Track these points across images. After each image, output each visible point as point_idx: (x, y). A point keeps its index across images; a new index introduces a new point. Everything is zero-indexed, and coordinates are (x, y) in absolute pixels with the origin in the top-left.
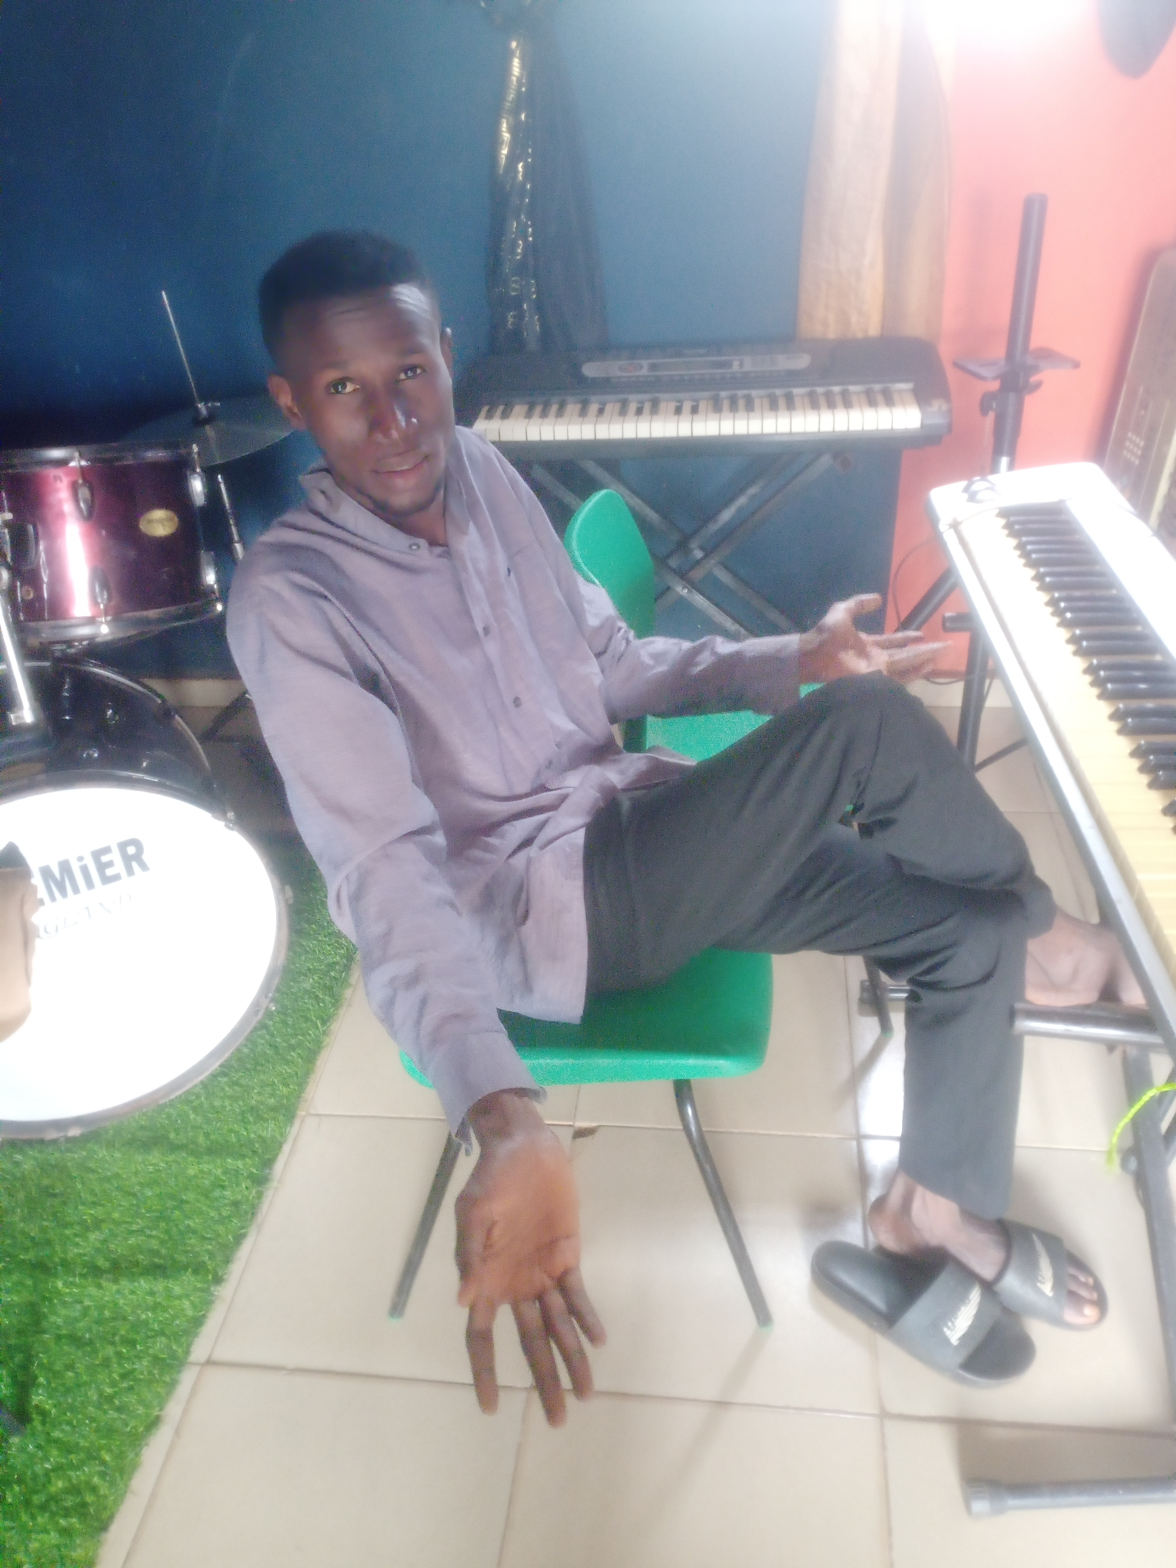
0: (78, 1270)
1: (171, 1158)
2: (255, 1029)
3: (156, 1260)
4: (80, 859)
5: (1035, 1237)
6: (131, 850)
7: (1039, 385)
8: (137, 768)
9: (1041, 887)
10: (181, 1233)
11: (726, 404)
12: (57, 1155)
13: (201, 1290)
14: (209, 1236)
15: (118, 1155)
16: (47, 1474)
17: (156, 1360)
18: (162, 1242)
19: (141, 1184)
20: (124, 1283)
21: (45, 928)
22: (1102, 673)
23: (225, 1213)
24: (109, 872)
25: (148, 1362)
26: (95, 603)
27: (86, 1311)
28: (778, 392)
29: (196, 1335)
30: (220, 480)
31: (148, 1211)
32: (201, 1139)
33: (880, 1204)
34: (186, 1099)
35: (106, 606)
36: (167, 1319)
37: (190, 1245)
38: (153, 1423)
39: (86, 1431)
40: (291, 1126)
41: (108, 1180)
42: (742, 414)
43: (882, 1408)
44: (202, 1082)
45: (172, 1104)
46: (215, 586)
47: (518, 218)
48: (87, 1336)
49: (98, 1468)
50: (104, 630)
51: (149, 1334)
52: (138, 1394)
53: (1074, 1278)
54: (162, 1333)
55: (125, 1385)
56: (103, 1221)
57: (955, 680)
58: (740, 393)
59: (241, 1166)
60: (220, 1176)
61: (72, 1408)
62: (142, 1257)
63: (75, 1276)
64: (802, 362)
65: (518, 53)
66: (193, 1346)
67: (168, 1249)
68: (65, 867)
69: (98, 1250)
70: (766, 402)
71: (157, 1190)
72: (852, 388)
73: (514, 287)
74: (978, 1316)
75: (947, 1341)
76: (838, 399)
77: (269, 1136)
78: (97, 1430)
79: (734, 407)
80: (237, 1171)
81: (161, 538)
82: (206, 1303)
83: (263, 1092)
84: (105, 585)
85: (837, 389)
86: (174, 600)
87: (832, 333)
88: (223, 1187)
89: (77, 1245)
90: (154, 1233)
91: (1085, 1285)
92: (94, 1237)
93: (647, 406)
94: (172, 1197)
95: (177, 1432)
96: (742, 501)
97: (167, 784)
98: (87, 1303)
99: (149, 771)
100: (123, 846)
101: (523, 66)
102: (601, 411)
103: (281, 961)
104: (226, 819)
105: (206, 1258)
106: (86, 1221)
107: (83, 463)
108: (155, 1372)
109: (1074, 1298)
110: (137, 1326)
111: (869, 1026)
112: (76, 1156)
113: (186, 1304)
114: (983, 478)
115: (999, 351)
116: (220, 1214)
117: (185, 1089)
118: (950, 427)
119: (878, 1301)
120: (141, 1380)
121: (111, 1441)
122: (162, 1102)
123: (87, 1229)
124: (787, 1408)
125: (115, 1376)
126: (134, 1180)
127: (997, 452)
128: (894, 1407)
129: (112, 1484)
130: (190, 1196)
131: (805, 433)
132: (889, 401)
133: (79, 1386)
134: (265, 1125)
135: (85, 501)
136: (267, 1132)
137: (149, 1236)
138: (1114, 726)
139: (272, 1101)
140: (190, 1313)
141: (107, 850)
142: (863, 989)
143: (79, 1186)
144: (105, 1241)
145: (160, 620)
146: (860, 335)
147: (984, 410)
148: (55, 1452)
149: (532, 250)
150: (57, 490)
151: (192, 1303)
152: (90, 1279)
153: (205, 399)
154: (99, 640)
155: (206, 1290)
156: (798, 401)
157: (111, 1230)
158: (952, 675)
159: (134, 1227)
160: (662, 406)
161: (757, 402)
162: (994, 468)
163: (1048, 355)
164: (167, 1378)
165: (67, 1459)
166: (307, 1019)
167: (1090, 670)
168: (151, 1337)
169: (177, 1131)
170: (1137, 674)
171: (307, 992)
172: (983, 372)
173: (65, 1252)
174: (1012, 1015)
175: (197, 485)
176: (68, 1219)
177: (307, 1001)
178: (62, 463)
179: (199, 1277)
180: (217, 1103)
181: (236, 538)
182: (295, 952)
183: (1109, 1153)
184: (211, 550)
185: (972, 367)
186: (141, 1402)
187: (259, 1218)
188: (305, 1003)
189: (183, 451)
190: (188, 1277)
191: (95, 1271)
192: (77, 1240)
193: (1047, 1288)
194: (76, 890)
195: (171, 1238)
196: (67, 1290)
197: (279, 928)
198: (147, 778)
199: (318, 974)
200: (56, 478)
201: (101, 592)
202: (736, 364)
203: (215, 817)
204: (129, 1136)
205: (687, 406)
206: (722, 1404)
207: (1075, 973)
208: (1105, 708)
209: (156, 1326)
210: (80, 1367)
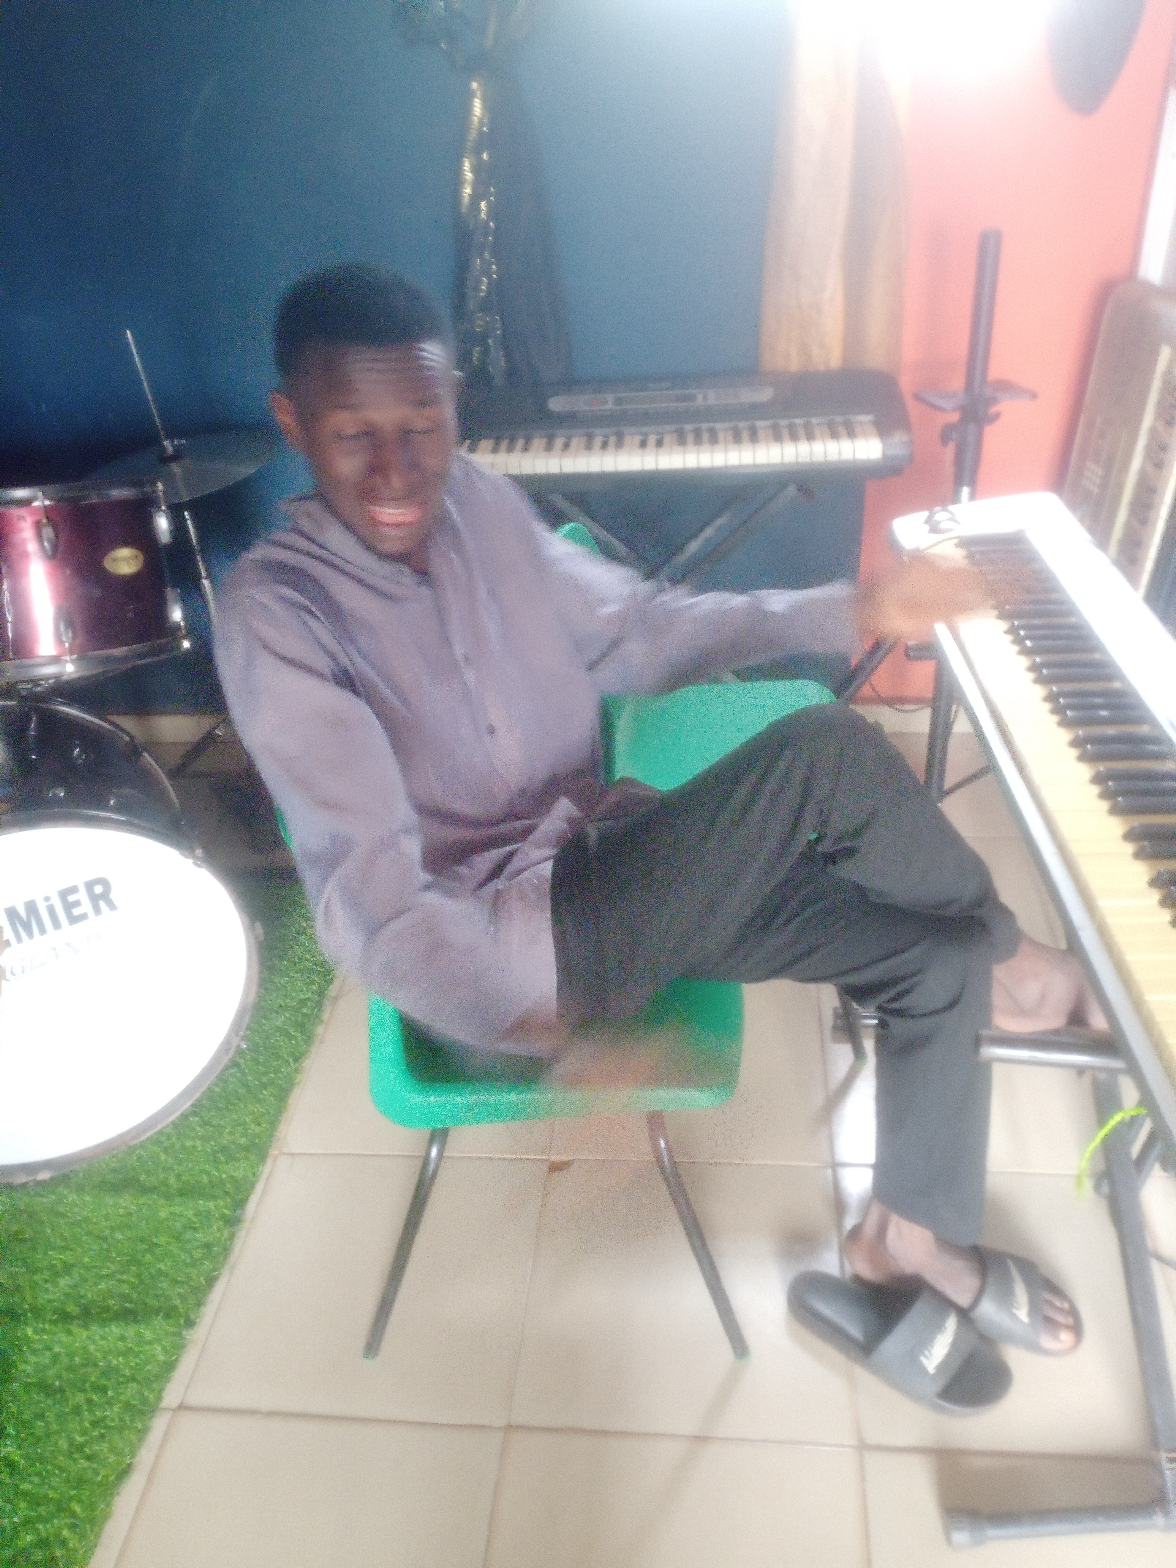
0: (48, 1317)
1: (143, 1200)
2: (227, 1068)
3: (128, 1305)
4: (47, 899)
5: (1010, 1263)
6: (98, 889)
7: (997, 416)
8: (103, 806)
9: (1006, 913)
10: (152, 1277)
11: (690, 437)
12: (26, 1199)
13: (174, 1334)
14: (180, 1279)
15: (88, 1198)
16: (15, 1527)
17: (128, 1406)
18: (133, 1287)
19: (112, 1228)
20: (94, 1328)
21: (12, 969)
22: (1061, 700)
23: (197, 1255)
24: (76, 912)
25: (119, 1408)
26: (60, 642)
27: (56, 1358)
28: (742, 424)
29: (168, 1380)
30: (187, 517)
31: (118, 1255)
32: (172, 1181)
33: (856, 1233)
34: (156, 1140)
35: (71, 645)
36: (137, 1364)
37: (162, 1289)
38: (125, 1472)
39: (55, 1481)
40: (263, 1166)
41: (77, 1224)
42: (706, 446)
43: (861, 1440)
44: (173, 1122)
45: (142, 1145)
46: (182, 624)
47: (481, 256)
48: (57, 1383)
49: (68, 1521)
50: (70, 669)
51: (121, 1380)
52: (109, 1442)
53: (1050, 1304)
54: (133, 1379)
55: (96, 1433)
56: (73, 1265)
57: (921, 706)
58: (705, 426)
59: (213, 1208)
60: (192, 1218)
61: (41, 1459)
62: (113, 1302)
63: (44, 1323)
64: (765, 395)
65: (479, 94)
66: (165, 1392)
67: (139, 1294)
68: (31, 907)
69: (68, 1296)
70: (730, 435)
71: (128, 1233)
72: (814, 420)
73: (479, 323)
74: (954, 1345)
75: (923, 1370)
76: (801, 431)
77: (241, 1176)
78: (68, 1481)
79: (698, 440)
80: (208, 1212)
81: (125, 575)
82: (177, 1348)
83: (235, 1132)
84: (70, 624)
85: (799, 421)
86: (140, 639)
87: (794, 366)
88: (195, 1229)
89: (47, 1291)
90: (125, 1277)
91: (1061, 1310)
92: (64, 1282)
93: (612, 440)
94: (142, 1240)
95: (150, 1481)
96: (708, 532)
97: (134, 822)
98: (57, 1349)
99: (117, 809)
100: (90, 885)
101: (485, 107)
102: (567, 446)
103: (251, 999)
104: (194, 857)
105: (177, 1302)
106: (54, 1266)
107: (47, 503)
108: (127, 1418)
109: (1051, 1324)
110: (107, 1372)
111: (843, 1054)
112: (45, 1200)
113: (158, 1349)
114: (945, 510)
115: (958, 383)
116: (192, 1257)
117: (156, 1130)
118: (911, 458)
119: (855, 1331)
120: (111, 1427)
121: (82, 1492)
122: (131, 1144)
123: (57, 1274)
124: (766, 1441)
125: (87, 1424)
126: (104, 1223)
127: (958, 482)
128: (873, 1438)
129: (83, 1536)
130: (162, 1239)
131: (769, 465)
132: (851, 434)
133: (48, 1435)
134: (237, 1165)
135: (49, 540)
136: (239, 1173)
137: (120, 1281)
138: (1074, 752)
139: (244, 1140)
140: (162, 1358)
141: (74, 890)
142: (837, 1016)
143: (49, 1231)
144: (76, 1286)
145: (125, 658)
146: (822, 367)
147: (945, 439)
148: (23, 1505)
149: (496, 287)
150: (21, 530)
151: (164, 1348)
152: (60, 1325)
153: (171, 437)
154: (65, 678)
155: (179, 1334)
156: (761, 434)
157: (81, 1275)
158: (919, 701)
159: (105, 1272)
160: (627, 439)
161: (721, 435)
162: (955, 499)
163: (1006, 387)
164: (139, 1425)
165: (36, 1511)
166: (278, 1057)
167: (1051, 698)
168: (122, 1383)
169: (148, 1173)
170: (1099, 700)
171: (278, 1029)
172: (942, 403)
173: (35, 1298)
174: (977, 1042)
175: (162, 523)
176: (39, 1265)
177: (278, 1038)
178: (25, 503)
179: (171, 1321)
180: (188, 1144)
181: (204, 574)
182: (267, 989)
183: (1078, 1179)
184: (178, 587)
185: (932, 399)
186: (112, 1450)
187: (232, 1258)
188: (277, 1041)
189: (148, 489)
190: (159, 1321)
191: (65, 1317)
192: (47, 1285)
193: (1023, 1314)
194: (43, 931)
195: (142, 1282)
196: (37, 1337)
197: (249, 966)
198: (114, 816)
199: (290, 1010)
200: (21, 518)
201: (66, 629)
202: (700, 398)
203: (184, 855)
204: (100, 1179)
205: (652, 439)
206: (700, 1439)
207: (1043, 997)
208: (1065, 736)
209: (127, 1372)
210: (51, 1416)
